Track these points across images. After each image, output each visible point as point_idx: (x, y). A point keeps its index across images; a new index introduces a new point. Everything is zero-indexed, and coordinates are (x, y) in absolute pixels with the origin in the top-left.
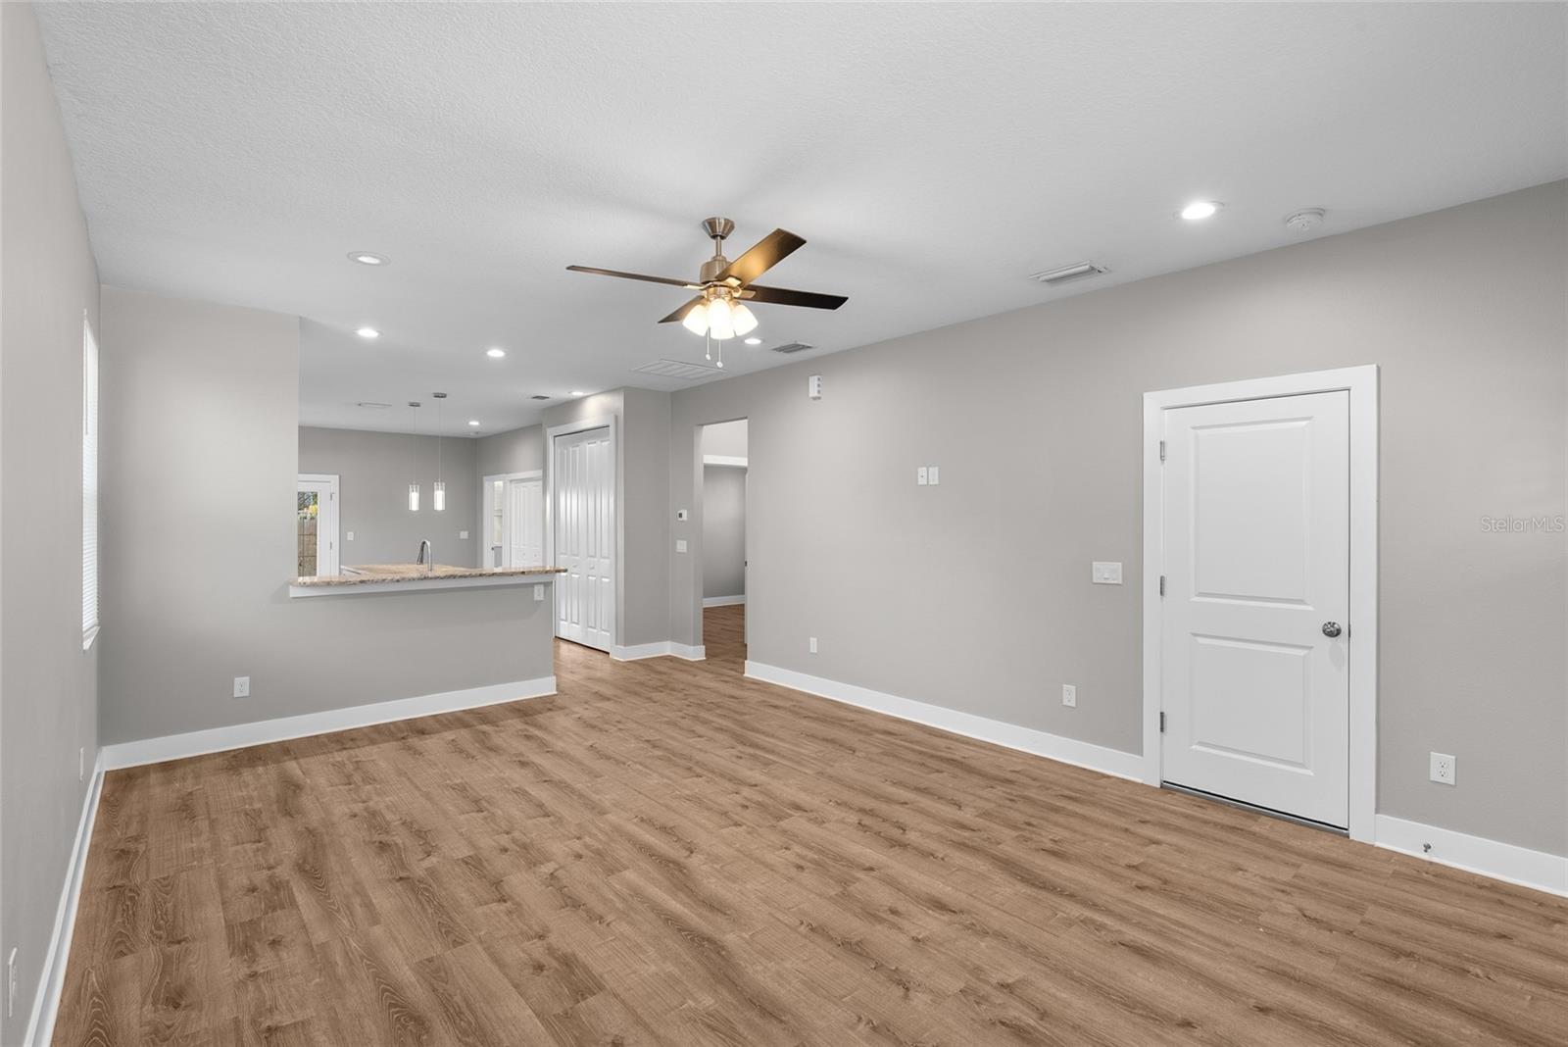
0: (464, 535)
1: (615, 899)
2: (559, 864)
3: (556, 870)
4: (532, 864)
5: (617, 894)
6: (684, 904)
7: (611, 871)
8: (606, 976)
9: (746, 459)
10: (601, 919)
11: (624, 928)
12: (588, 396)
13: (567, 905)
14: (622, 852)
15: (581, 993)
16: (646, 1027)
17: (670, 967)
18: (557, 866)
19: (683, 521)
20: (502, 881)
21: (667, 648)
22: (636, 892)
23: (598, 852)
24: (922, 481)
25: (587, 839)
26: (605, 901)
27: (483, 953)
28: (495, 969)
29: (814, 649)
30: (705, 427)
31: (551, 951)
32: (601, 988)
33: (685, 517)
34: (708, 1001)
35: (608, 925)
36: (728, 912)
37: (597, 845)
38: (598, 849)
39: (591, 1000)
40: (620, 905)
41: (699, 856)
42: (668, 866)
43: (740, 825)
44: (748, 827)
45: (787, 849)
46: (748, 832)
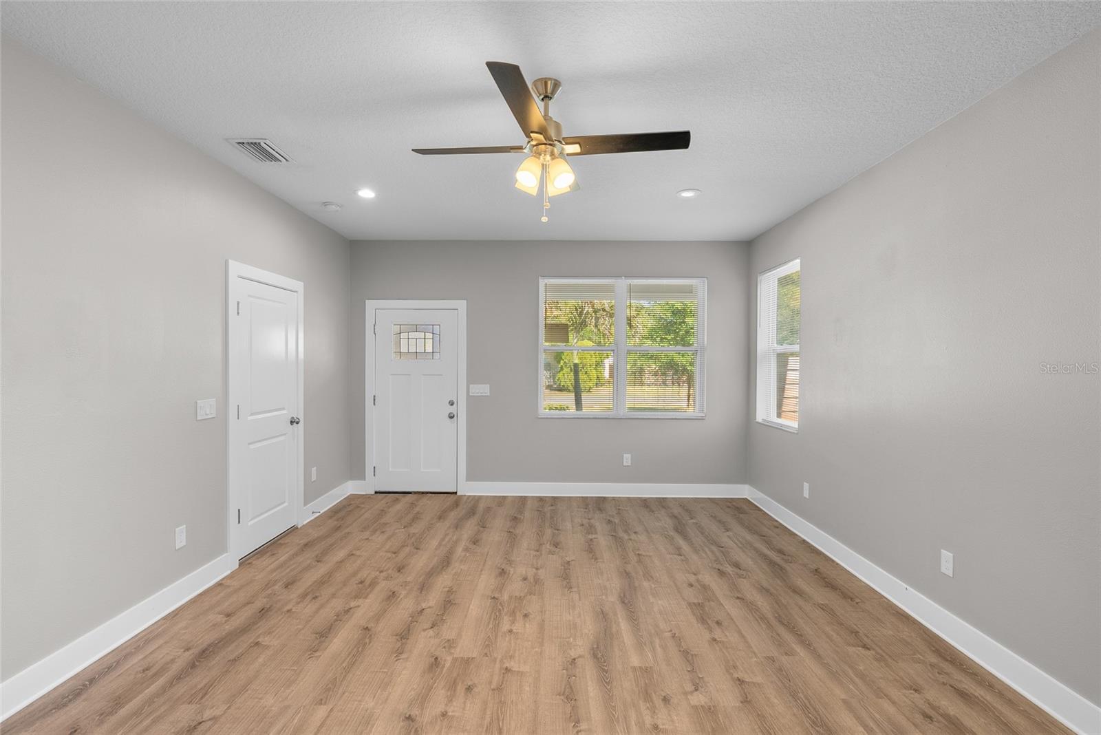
1: (657, 646)
2: (687, 699)
3: (692, 693)
4: (710, 711)
5: (654, 649)
6: (618, 625)
7: (646, 671)
8: (685, 607)
10: (674, 636)
11: (662, 625)
13: (692, 655)
14: (626, 687)
15: (700, 606)
16: (676, 586)
17: (652, 600)
18: (689, 697)
20: (742, 702)
22: (640, 645)
23: (647, 697)
25: (648, 721)
26: (664, 648)
27: (752, 645)
28: (744, 633)
31: (711, 630)
32: (689, 604)
34: (646, 584)
35: (671, 631)
36: (599, 610)
37: (643, 706)
38: (645, 700)
39: (696, 601)
40: (657, 641)
41: (573, 654)
42: (602, 655)
43: (507, 668)
44: (504, 663)
45: (510, 631)
46: (510, 658)
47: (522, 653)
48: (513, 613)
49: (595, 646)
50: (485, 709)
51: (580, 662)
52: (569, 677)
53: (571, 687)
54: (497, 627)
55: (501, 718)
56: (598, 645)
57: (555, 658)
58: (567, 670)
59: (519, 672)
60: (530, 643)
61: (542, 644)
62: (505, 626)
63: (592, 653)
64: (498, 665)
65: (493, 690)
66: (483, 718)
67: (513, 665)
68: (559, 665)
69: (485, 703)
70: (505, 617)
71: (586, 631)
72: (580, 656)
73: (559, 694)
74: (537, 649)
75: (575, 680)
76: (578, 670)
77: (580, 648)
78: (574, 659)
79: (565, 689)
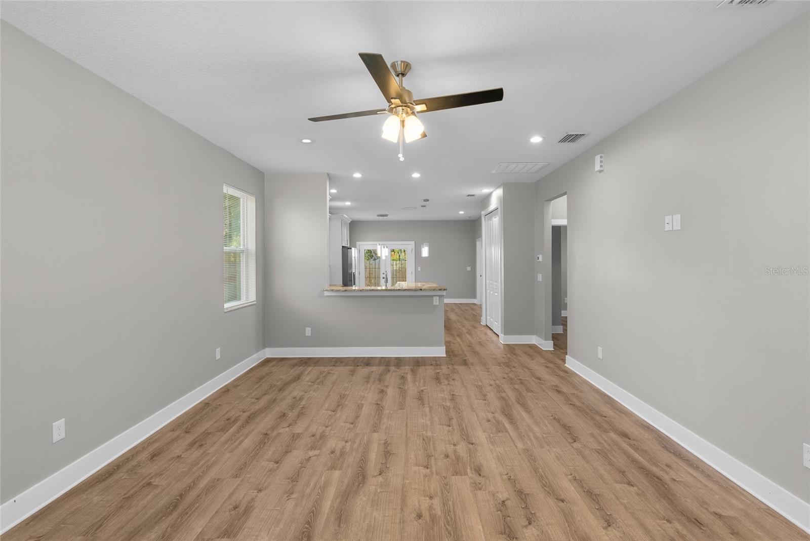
0: (469, 269)
1: (311, 485)
2: (320, 453)
3: (315, 456)
5: (316, 483)
9: (566, 220)
10: (291, 494)
11: (291, 505)
12: (493, 192)
18: (317, 454)
19: (540, 262)
21: (533, 340)
23: (342, 454)
24: (668, 228)
26: (307, 484)
29: (600, 356)
30: (552, 201)
33: (540, 259)
40: (308, 490)
41: (380, 479)
42: (358, 478)
43: (427, 468)
44: (430, 472)
45: (431, 498)
46: (426, 475)
47: (418, 479)
48: (434, 519)
49: (361, 485)
50: (434, 447)
51: (377, 472)
52: (386, 463)
53: (386, 457)
54: (445, 503)
55: (424, 444)
56: (359, 486)
57: (394, 475)
58: (386, 467)
59: (419, 466)
60: (413, 487)
61: (403, 485)
62: (436, 502)
63: (366, 480)
64: (434, 470)
65: (432, 456)
66: (434, 444)
67: (423, 471)
68: (391, 470)
69: (435, 450)
70: (440, 513)
71: (364, 499)
72: (375, 476)
73: (393, 454)
74: (407, 482)
75: (382, 461)
76: (379, 467)
77: (373, 483)
78: (380, 474)
79: (389, 456)
